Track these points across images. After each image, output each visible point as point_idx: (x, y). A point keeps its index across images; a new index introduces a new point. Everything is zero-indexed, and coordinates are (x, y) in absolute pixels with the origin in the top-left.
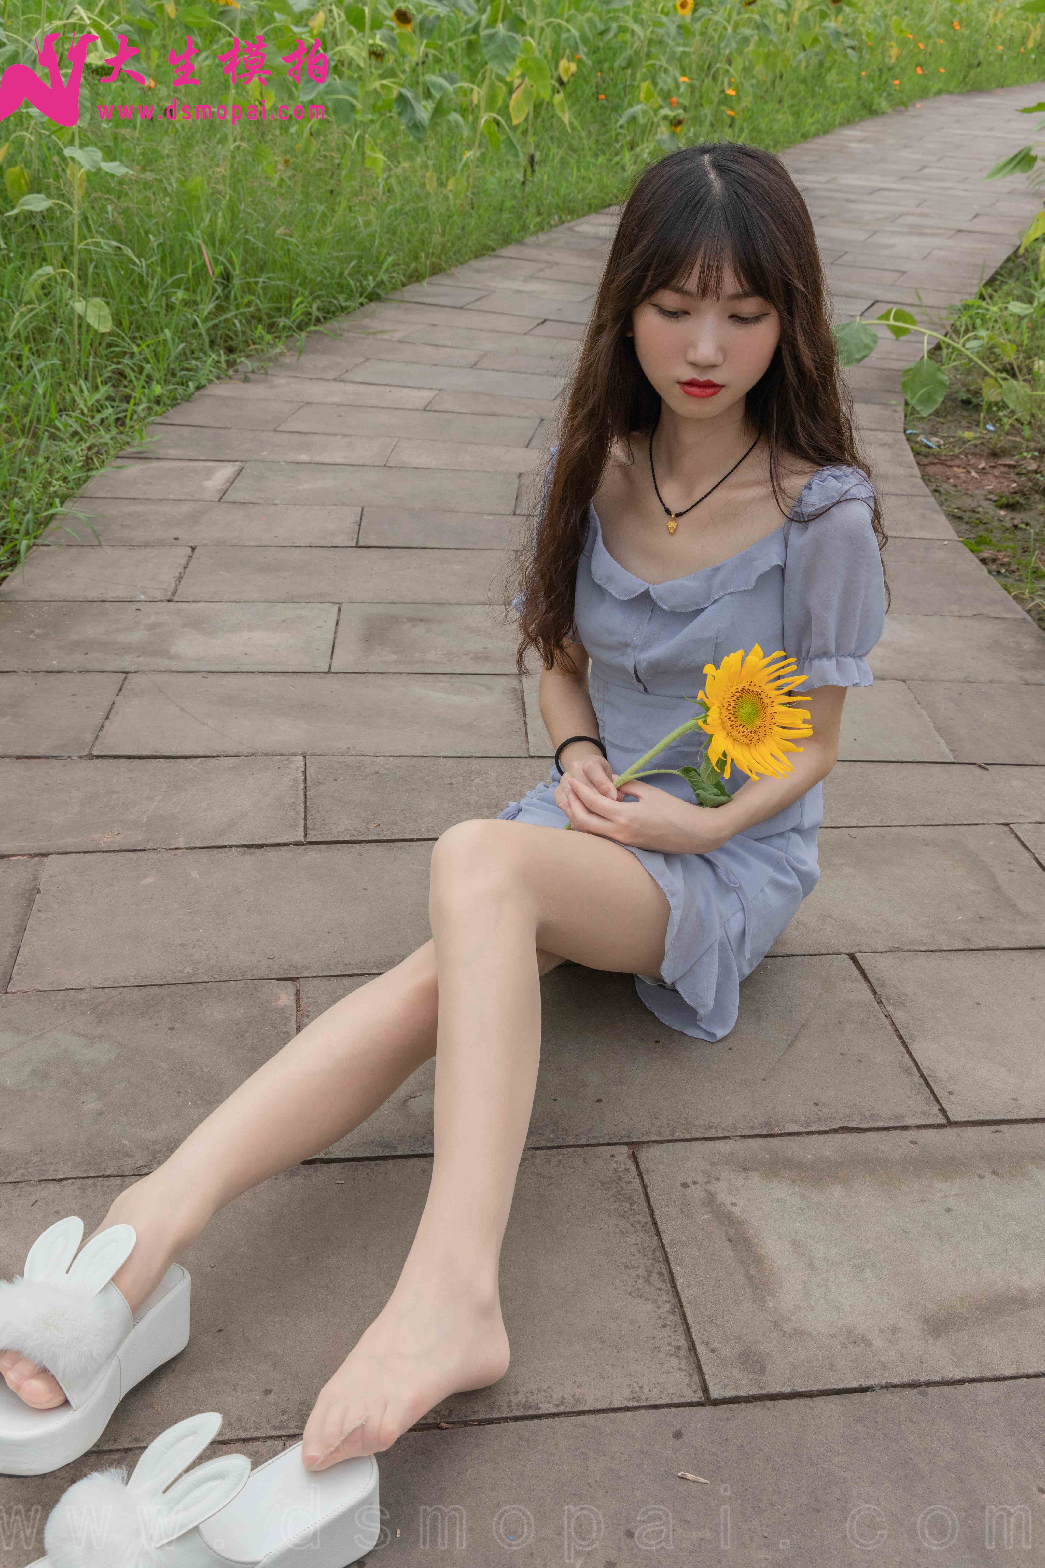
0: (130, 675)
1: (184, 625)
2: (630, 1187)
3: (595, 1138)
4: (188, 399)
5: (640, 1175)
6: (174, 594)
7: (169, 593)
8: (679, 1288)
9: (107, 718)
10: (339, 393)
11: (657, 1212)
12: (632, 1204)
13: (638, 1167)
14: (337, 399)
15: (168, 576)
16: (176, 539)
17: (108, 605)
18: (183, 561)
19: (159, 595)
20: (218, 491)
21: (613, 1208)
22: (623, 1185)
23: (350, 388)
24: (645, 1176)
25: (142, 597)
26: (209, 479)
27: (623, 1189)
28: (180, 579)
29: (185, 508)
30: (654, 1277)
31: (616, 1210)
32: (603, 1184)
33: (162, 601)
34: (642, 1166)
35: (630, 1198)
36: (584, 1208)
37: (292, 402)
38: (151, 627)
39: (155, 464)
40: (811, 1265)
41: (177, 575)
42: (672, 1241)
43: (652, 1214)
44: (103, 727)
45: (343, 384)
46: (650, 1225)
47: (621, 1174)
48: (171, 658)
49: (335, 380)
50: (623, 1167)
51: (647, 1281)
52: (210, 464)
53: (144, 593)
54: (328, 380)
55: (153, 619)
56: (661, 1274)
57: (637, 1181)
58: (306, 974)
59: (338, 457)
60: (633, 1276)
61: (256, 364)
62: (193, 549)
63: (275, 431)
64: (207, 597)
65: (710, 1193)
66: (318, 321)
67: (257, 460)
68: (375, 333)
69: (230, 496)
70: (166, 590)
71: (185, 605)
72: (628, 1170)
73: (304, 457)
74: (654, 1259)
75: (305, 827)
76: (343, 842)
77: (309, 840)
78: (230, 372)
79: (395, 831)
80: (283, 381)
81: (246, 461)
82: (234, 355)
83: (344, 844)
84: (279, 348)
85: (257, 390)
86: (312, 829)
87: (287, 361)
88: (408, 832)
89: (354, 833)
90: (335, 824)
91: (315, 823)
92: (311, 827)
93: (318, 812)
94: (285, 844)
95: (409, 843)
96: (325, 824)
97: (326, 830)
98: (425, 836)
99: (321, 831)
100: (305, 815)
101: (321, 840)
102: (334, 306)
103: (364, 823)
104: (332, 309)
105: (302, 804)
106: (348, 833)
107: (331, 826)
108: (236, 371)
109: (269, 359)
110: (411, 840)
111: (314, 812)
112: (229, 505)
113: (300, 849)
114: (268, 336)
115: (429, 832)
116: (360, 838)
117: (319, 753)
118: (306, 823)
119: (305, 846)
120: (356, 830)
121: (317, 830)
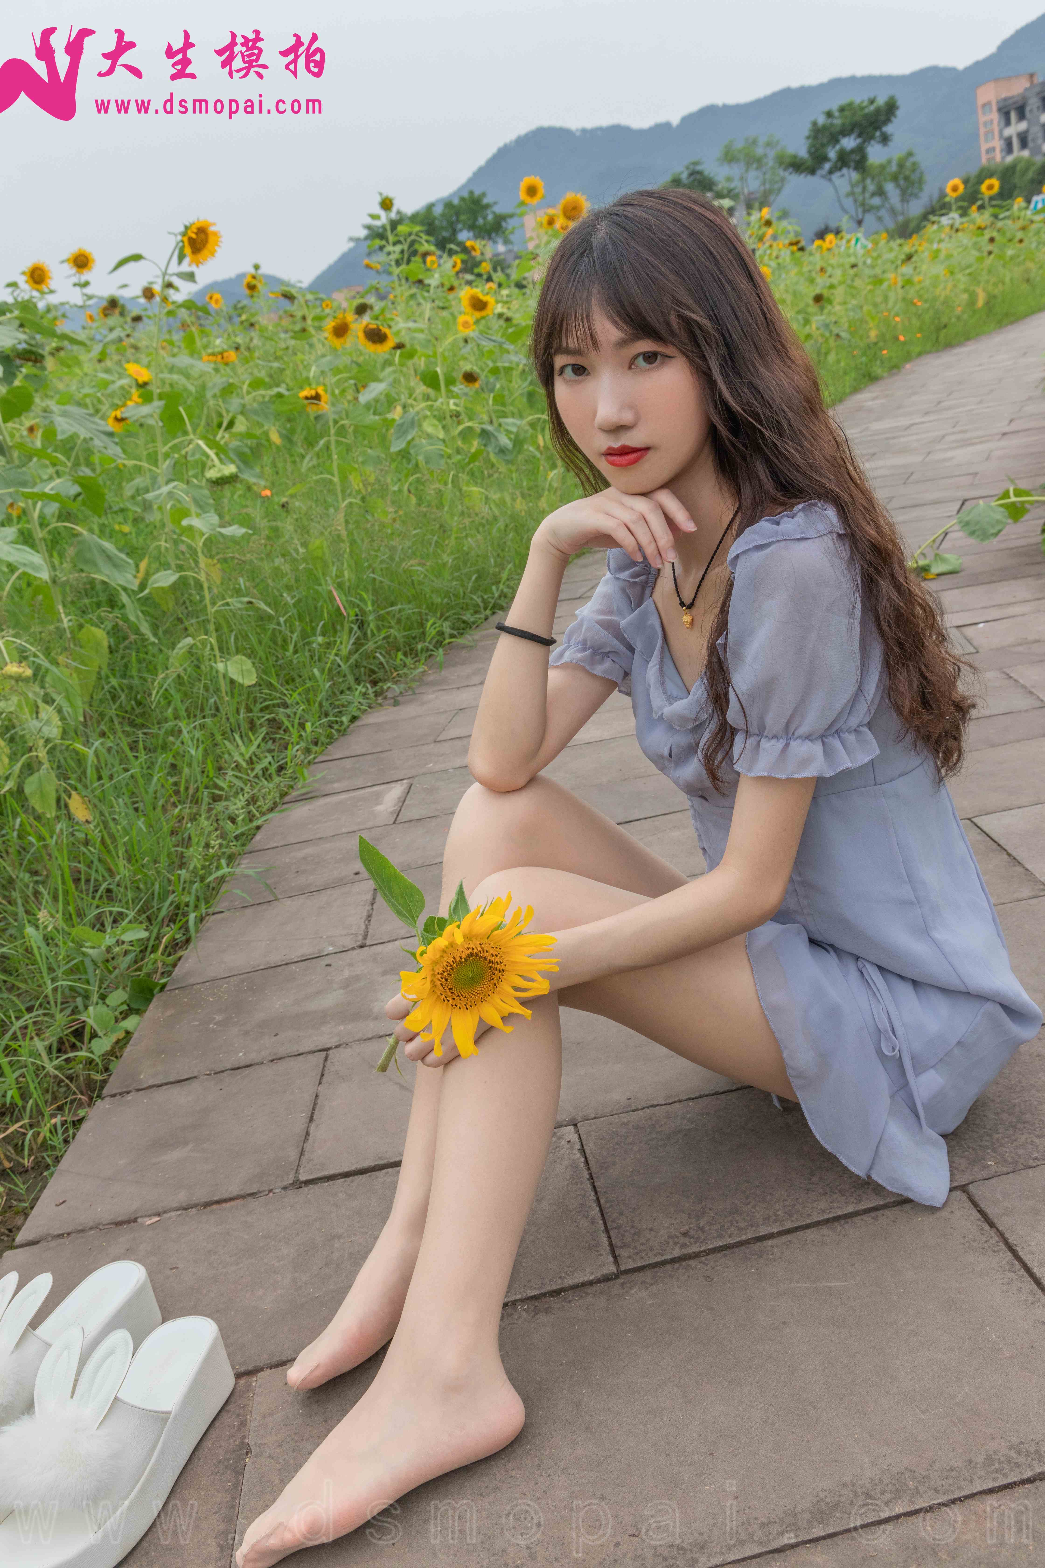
0: (330, 1052)
1: (384, 973)
4: (343, 733)
6: (365, 937)
7: (360, 938)
9: (311, 1119)
15: (355, 919)
16: (357, 874)
17: (293, 967)
18: (369, 897)
19: (349, 942)
20: (392, 813)
25: (331, 949)
26: (378, 804)
28: (369, 917)
33: (353, 949)
37: (446, 712)
38: (346, 984)
39: (322, 801)
41: (365, 914)
44: (308, 1134)
48: (376, 1018)
52: (376, 789)
53: (332, 944)
55: (347, 973)
61: (402, 686)
63: (435, 742)
66: (452, 636)
67: (423, 774)
69: (405, 815)
70: (356, 935)
71: (380, 947)
75: (611, 1245)
76: (673, 1261)
77: (622, 1268)
78: (380, 700)
79: (742, 1225)
80: (431, 697)
81: (413, 777)
82: (380, 684)
83: (676, 1266)
84: (421, 668)
85: (408, 710)
86: (621, 1247)
87: (431, 678)
88: (760, 1223)
89: (683, 1240)
90: (651, 1230)
91: (623, 1236)
92: (619, 1244)
93: (622, 1214)
94: (591, 1283)
95: (769, 1243)
96: (638, 1233)
97: (642, 1244)
98: (789, 1225)
99: (635, 1247)
100: (605, 1223)
101: (640, 1264)
102: (464, 622)
103: (693, 1221)
104: (463, 625)
105: (594, 1205)
106: (675, 1243)
107: (648, 1236)
108: (385, 698)
109: (413, 680)
110: (770, 1236)
111: (615, 1215)
112: (406, 825)
113: (615, 1287)
114: (409, 661)
115: (791, 1216)
116: (695, 1249)
117: (593, 1116)
118: (609, 1237)
119: (621, 1280)
120: (685, 1236)
121: (629, 1247)
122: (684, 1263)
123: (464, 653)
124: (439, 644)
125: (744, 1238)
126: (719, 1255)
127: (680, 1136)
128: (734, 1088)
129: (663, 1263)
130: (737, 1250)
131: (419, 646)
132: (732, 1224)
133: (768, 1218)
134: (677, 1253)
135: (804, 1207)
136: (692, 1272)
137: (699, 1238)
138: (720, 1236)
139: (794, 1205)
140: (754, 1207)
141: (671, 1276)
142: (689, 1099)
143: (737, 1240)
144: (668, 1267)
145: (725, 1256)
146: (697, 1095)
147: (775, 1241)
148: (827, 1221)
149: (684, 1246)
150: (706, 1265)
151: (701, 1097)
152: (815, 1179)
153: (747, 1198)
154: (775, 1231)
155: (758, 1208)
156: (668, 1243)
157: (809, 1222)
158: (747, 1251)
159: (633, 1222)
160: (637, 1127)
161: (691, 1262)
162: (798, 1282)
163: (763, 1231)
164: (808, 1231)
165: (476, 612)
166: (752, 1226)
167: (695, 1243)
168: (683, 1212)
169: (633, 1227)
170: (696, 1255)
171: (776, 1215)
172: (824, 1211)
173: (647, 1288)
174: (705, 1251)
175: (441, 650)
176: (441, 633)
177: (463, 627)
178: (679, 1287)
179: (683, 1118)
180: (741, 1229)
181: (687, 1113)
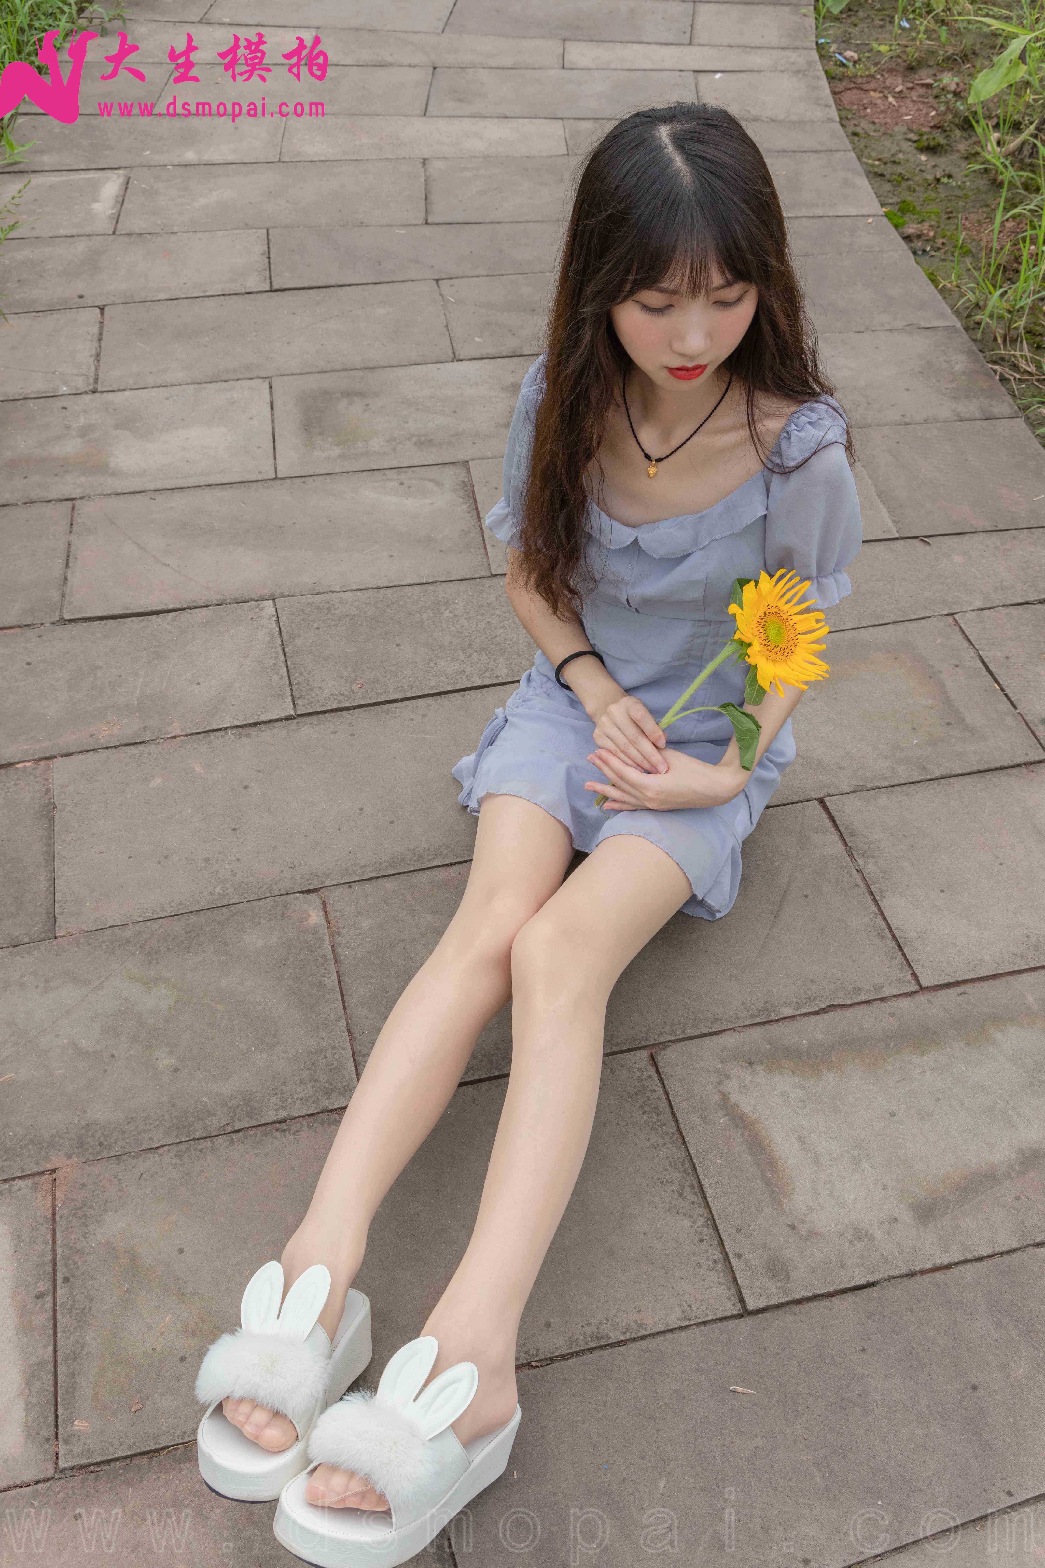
0: (76, 502)
1: (117, 426)
2: (654, 1095)
3: (617, 1044)
5: (661, 1080)
6: (96, 380)
7: (91, 381)
8: (709, 1200)
9: (67, 566)
11: (680, 1121)
12: (658, 1114)
13: (658, 1071)
15: (85, 354)
16: (81, 297)
17: (31, 404)
18: (95, 330)
19: (81, 384)
20: (110, 217)
21: (643, 1120)
22: (649, 1094)
24: (666, 1082)
25: (65, 389)
26: (95, 200)
27: (648, 1099)
28: (98, 358)
29: (80, 248)
30: (687, 1191)
31: (646, 1122)
32: (630, 1096)
33: (86, 393)
34: (661, 1071)
35: (656, 1108)
36: (618, 1124)
38: (83, 433)
39: (32, 180)
40: (817, 1162)
41: (94, 352)
42: (697, 1150)
43: (677, 1122)
44: (65, 578)
45: (212, 28)
46: (677, 1136)
47: (644, 1083)
49: (202, 20)
50: (645, 1074)
51: (681, 1195)
52: (91, 175)
53: (65, 383)
54: (194, 21)
55: (82, 420)
56: (692, 1186)
57: (659, 1088)
58: (328, 883)
59: (227, 150)
60: (669, 1191)
62: (102, 309)
64: (131, 382)
65: (723, 1094)
67: (141, 165)
69: (125, 225)
70: (87, 376)
71: (110, 396)
72: (650, 1077)
73: (189, 155)
74: (685, 1172)
75: (292, 695)
76: (332, 711)
77: (299, 713)
78: (86, 23)
79: (379, 691)
80: (145, 31)
81: (130, 167)
83: (333, 714)
88: (391, 691)
89: (340, 698)
90: (320, 688)
91: (301, 690)
92: (298, 696)
93: (301, 674)
94: (277, 720)
95: (394, 705)
96: (311, 690)
97: (313, 697)
98: (409, 695)
99: (308, 699)
100: (289, 679)
101: (310, 711)
103: (348, 685)
105: (283, 665)
106: (335, 699)
107: (317, 691)
110: (396, 701)
111: (297, 675)
112: (127, 239)
113: (292, 725)
115: (411, 688)
116: (347, 704)
117: (287, 594)
118: (291, 690)
119: (296, 721)
120: (342, 695)
121: (304, 698)
122: (339, 713)
125: (378, 700)
126: (361, 710)
127: (348, 619)
128: (391, 586)
129: (326, 711)
130: (373, 707)
132: (372, 690)
133: (396, 688)
134: (335, 706)
135: (421, 684)
136: (343, 720)
137: (350, 697)
138: (364, 697)
139: (415, 682)
140: (389, 680)
141: (329, 721)
143: (374, 701)
144: (328, 714)
145: (365, 711)
147: (398, 705)
150: (352, 715)
151: (366, 589)
152: (432, 664)
153: (386, 673)
154: (399, 697)
155: (392, 681)
156: (330, 698)
157: (421, 694)
158: (379, 709)
159: (308, 681)
160: (318, 608)
161: (343, 713)
163: (392, 697)
164: (420, 700)
166: (385, 692)
167: (348, 700)
168: (342, 677)
169: (308, 684)
170: (347, 709)
171: (403, 687)
173: (314, 727)
174: (353, 706)
178: (334, 729)
179: (352, 605)
180: (377, 694)
181: (355, 601)
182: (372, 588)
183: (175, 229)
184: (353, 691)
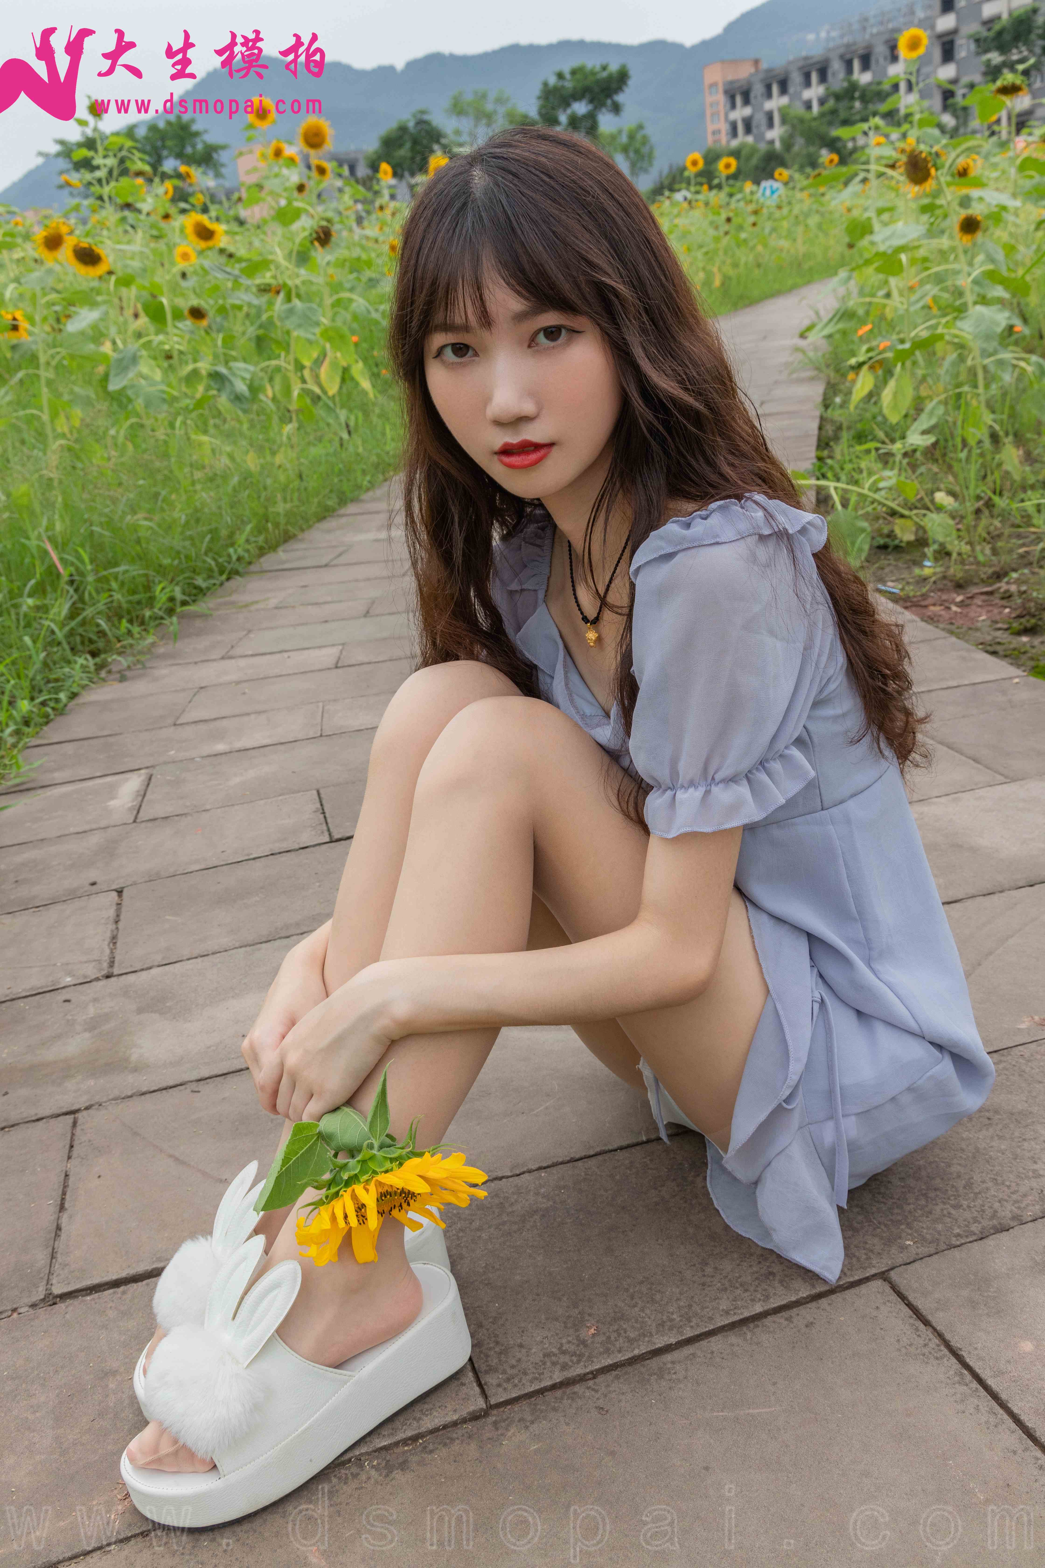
0: (79, 1115)
1: (140, 1011)
4: (61, 712)
6: (111, 964)
7: (105, 965)
9: (62, 1209)
10: (232, 670)
14: (233, 677)
15: (96, 941)
16: (93, 884)
17: (22, 1004)
18: (112, 913)
19: (91, 971)
20: (130, 809)
23: (242, 662)
25: (69, 980)
26: (113, 798)
28: (114, 940)
29: (95, 840)
33: (97, 979)
37: (184, 690)
38: (92, 1026)
39: (44, 793)
41: (108, 935)
44: (59, 1227)
45: (233, 661)
48: (134, 1069)
49: (223, 658)
52: (109, 779)
53: (69, 973)
54: (214, 660)
55: (91, 1011)
59: (259, 738)
61: (130, 659)
62: (120, 892)
63: (175, 725)
64: (159, 958)
66: (184, 603)
67: (165, 763)
68: (246, 606)
69: (147, 812)
70: (99, 962)
71: (131, 977)
73: (221, 747)
76: (554, 1387)
77: (493, 1401)
78: (103, 674)
79: (632, 1335)
80: (164, 672)
81: (153, 767)
82: (103, 656)
83: (559, 1393)
84: (150, 639)
85: (138, 687)
86: (487, 1372)
87: (161, 650)
88: (654, 1331)
89: (563, 1359)
90: (521, 1346)
91: (487, 1356)
92: (485, 1368)
94: (454, 1424)
95: (668, 1357)
96: (506, 1353)
97: (513, 1367)
98: (689, 1333)
99: (504, 1372)
101: (514, 1395)
102: (196, 587)
103: (571, 1331)
104: (194, 591)
106: (554, 1364)
107: (518, 1355)
108: (109, 672)
109: (141, 653)
110: (668, 1349)
112: (150, 824)
113: (486, 1427)
114: (136, 630)
115: (689, 1320)
116: (579, 1370)
119: (491, 1419)
120: (564, 1352)
121: (496, 1370)
122: (568, 1391)
123: (198, 623)
124: (171, 612)
125: (636, 1352)
126: (610, 1377)
128: (592, 1153)
129: (541, 1392)
130: (629, 1369)
131: (148, 613)
132: (619, 1335)
133: (662, 1324)
134: (558, 1377)
135: (703, 1308)
136: (580, 1402)
137: (581, 1356)
138: (607, 1351)
139: (690, 1306)
140: (642, 1310)
141: (555, 1409)
142: (540, 1168)
143: (629, 1355)
144: (549, 1395)
145: (617, 1377)
146: (550, 1163)
147: (676, 1355)
148: (733, 1326)
149: (565, 1367)
150: (596, 1391)
151: (554, 1165)
152: (709, 1270)
153: (632, 1298)
154: (673, 1341)
155: (648, 1311)
156: (544, 1364)
157: (712, 1327)
158: (643, 1370)
159: (496, 1336)
161: (577, 1388)
162: (712, 1410)
163: (660, 1342)
164: (713, 1339)
165: (210, 577)
166: (645, 1336)
167: (579, 1362)
168: (557, 1319)
169: (497, 1343)
170: (582, 1379)
171: (672, 1320)
172: (727, 1313)
173: (527, 1427)
174: (592, 1372)
175: (175, 619)
176: (172, 599)
177: (196, 593)
178: (567, 1424)
179: (537, 1194)
180: (631, 1341)
181: (541, 1186)
182: (562, 1163)
183: (208, 807)
184: (584, 1343)
